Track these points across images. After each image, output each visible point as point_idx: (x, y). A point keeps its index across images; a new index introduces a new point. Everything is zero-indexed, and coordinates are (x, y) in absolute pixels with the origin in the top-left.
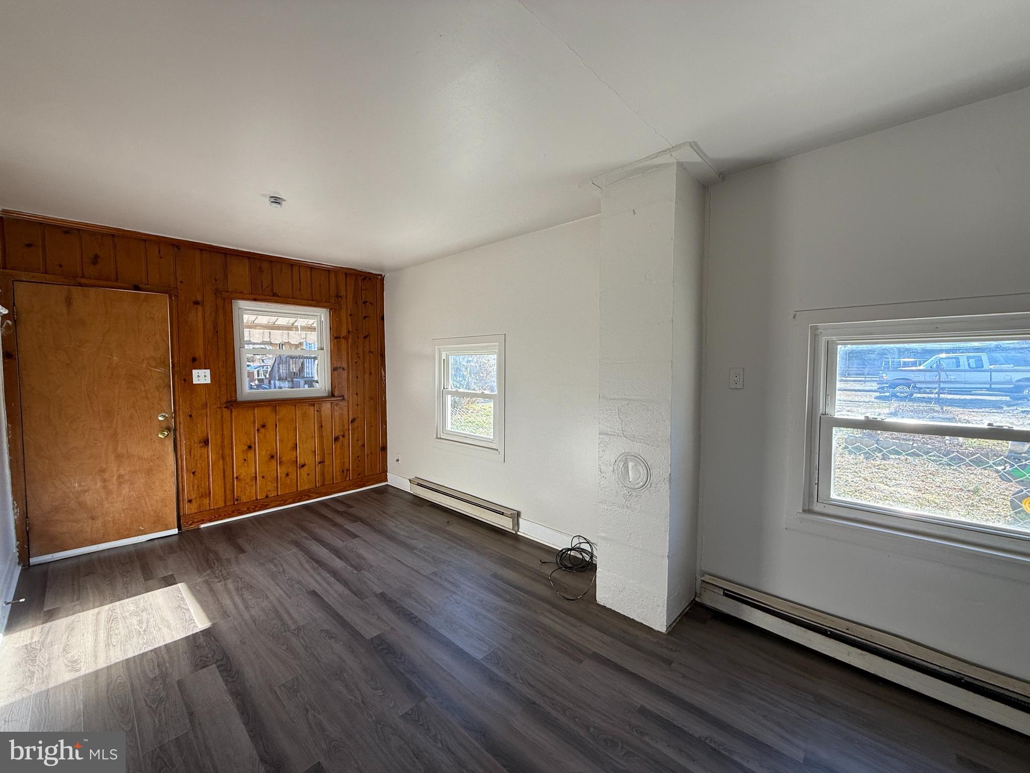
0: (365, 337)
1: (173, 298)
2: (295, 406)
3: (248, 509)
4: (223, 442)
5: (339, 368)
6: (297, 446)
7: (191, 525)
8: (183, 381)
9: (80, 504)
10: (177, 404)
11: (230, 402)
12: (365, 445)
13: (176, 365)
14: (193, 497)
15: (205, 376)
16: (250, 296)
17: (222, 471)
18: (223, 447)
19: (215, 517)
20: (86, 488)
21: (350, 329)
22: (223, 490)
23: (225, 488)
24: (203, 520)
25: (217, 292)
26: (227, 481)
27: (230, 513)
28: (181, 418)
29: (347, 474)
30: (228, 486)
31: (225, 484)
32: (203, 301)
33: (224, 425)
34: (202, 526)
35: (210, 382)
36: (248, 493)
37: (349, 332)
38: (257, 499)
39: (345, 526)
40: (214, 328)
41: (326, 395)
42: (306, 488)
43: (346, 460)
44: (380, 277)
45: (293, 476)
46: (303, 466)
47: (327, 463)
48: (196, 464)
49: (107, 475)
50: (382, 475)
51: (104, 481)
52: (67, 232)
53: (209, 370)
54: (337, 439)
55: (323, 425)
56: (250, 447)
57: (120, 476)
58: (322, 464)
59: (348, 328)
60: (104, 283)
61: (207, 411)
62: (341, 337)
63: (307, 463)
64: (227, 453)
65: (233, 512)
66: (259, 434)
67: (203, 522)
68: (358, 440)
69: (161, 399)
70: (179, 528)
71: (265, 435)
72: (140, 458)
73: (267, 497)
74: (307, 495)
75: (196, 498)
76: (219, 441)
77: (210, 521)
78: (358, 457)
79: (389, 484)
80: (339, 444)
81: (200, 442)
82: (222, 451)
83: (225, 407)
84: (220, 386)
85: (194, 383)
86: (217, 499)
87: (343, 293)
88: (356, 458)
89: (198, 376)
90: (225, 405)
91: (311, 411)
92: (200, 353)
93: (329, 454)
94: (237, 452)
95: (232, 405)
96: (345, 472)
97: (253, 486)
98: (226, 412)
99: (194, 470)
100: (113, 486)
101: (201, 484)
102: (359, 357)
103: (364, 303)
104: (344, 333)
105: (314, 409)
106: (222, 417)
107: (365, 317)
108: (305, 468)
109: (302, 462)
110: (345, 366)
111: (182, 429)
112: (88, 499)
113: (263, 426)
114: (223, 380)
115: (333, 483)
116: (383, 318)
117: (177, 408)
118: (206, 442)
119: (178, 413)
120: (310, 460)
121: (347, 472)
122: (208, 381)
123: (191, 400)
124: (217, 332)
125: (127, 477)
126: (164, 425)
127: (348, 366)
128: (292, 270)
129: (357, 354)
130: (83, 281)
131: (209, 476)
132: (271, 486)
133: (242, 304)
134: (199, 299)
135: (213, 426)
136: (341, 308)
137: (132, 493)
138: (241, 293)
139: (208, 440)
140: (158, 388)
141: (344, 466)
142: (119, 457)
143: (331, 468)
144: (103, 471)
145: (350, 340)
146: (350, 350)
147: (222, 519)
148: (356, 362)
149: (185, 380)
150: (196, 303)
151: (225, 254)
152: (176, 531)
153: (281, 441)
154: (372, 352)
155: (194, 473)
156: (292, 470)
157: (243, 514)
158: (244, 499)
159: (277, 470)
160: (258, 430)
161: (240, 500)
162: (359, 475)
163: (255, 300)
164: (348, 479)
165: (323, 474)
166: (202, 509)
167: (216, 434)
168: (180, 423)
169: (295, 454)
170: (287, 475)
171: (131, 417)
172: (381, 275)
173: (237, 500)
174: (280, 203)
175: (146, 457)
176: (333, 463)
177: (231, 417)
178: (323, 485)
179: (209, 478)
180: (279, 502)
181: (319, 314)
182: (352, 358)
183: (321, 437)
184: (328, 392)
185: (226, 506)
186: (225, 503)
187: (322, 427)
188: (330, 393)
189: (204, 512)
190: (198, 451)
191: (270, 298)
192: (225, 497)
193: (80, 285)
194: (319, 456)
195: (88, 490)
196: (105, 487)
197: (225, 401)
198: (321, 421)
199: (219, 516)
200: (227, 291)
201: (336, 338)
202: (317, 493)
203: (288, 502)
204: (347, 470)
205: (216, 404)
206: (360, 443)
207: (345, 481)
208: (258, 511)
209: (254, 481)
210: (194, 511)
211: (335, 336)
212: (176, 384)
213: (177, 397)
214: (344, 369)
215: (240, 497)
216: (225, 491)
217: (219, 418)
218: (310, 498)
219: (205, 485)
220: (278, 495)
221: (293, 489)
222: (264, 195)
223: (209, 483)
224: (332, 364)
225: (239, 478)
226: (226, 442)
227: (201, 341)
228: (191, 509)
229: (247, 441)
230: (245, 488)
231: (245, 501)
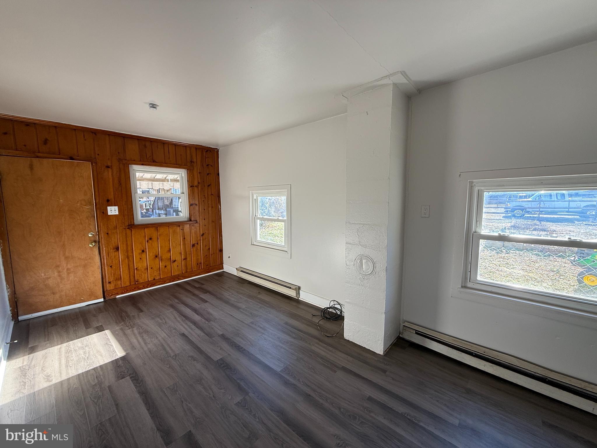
0: (208, 186)
1: (94, 164)
2: (169, 226)
3: (144, 286)
4: (127, 248)
5: (194, 204)
6: (170, 250)
7: (110, 296)
8: (102, 214)
9: (46, 285)
10: (99, 227)
11: (131, 225)
12: (210, 248)
13: (97, 204)
14: (111, 280)
15: (115, 210)
16: (139, 162)
17: (127, 265)
18: (127, 251)
19: (125, 291)
20: (48, 276)
21: (200, 182)
23: (130, 275)
24: (118, 293)
25: (120, 160)
26: (131, 271)
27: (133, 289)
28: (102, 235)
30: (132, 273)
31: (129, 272)
32: (112, 166)
33: (128, 239)
34: (118, 297)
35: (118, 214)
36: (144, 277)
37: (199, 183)
38: (148, 281)
39: (200, 296)
40: (119, 182)
41: (186, 220)
42: (177, 274)
43: (199, 257)
44: (216, 150)
45: (169, 267)
46: (174, 261)
47: (188, 259)
48: (112, 261)
49: (60, 269)
50: (221, 266)
51: (59, 272)
52: (28, 125)
53: (117, 207)
54: (193, 245)
55: (185, 237)
56: (143, 251)
57: (68, 269)
58: (185, 260)
59: (198, 181)
60: (52, 156)
61: (117, 231)
62: (195, 186)
63: (176, 260)
64: (130, 254)
65: (135, 288)
66: (148, 243)
67: (118, 294)
68: (206, 246)
69: (90, 224)
70: (104, 298)
71: (151, 244)
72: (79, 259)
73: (154, 279)
74: (177, 278)
75: (113, 281)
76: (125, 248)
77: (122, 294)
78: (206, 256)
79: (224, 270)
80: (195, 249)
81: (114, 249)
82: (127, 254)
83: (128, 228)
84: (124, 216)
85: (109, 214)
86: (126, 281)
87: (195, 160)
88: (205, 256)
89: (111, 210)
91: (178, 229)
92: (111, 197)
93: (189, 254)
94: (136, 254)
95: (132, 227)
96: (199, 264)
97: (146, 273)
98: (128, 231)
99: (111, 265)
100: (64, 274)
101: (116, 273)
102: (205, 198)
103: (208, 165)
104: (196, 183)
105: (180, 228)
106: (126, 234)
107: (208, 174)
108: (176, 263)
109: (174, 259)
110: (197, 203)
111: (103, 241)
112: (51, 282)
113: (151, 239)
114: (126, 212)
115: (192, 271)
116: (218, 174)
117: (99, 229)
118: (117, 249)
119: (100, 232)
120: (178, 258)
121: (200, 265)
122: (117, 213)
123: (107, 224)
124: (121, 184)
125: (72, 270)
126: (93, 239)
127: (199, 203)
128: (164, 147)
129: (204, 196)
130: (39, 154)
131: (120, 268)
132: (156, 273)
133: (135, 167)
134: (109, 164)
135: (121, 239)
136: (194, 168)
137: (75, 279)
138: (134, 160)
139: (118, 247)
140: (87, 218)
141: (198, 261)
142: (67, 258)
143: (191, 263)
144: (58, 266)
145: (200, 188)
146: (199, 194)
147: (128, 293)
148: (204, 201)
149: (103, 213)
150: (108, 167)
151: (124, 137)
152: (102, 300)
153: (161, 247)
154: (212, 195)
155: (111, 267)
156: (168, 264)
157: (141, 290)
158: (141, 281)
159: (159, 264)
160: (147, 241)
162: (207, 266)
163: (143, 165)
164: (201, 268)
165: (186, 266)
166: (117, 287)
167: (123, 244)
168: (102, 238)
169: (170, 254)
170: (166, 267)
171: (73, 235)
172: (217, 149)
173: (137, 281)
174: (155, 108)
175: (83, 258)
176: (192, 260)
177: (132, 234)
178: (186, 272)
179: (120, 269)
180: (161, 282)
181: (181, 173)
182: (201, 198)
183: (184, 244)
186: (130, 284)
187: (184, 239)
188: (189, 219)
189: (118, 289)
190: (113, 254)
191: (151, 163)
192: (130, 280)
193: (38, 157)
194: (184, 255)
195: (50, 278)
196: (60, 276)
197: (128, 225)
198: (184, 235)
199: (127, 291)
200: (126, 160)
201: (191, 186)
202: (183, 277)
203: (167, 282)
204: (200, 263)
205: (122, 226)
206: (207, 248)
207: (199, 269)
208: (149, 287)
209: (146, 271)
210: (112, 288)
212: (98, 215)
213: (99, 223)
214: (196, 205)
215: (139, 280)
216: (130, 277)
217: (124, 234)
218: (179, 279)
219: (118, 273)
220: (160, 278)
221: (169, 275)
222: (146, 103)
223: (120, 272)
224: (189, 202)
225: (138, 269)
226: (129, 249)
227: (112, 190)
228: (110, 287)
229: (141, 248)
230: (141, 275)
231: (141, 282)
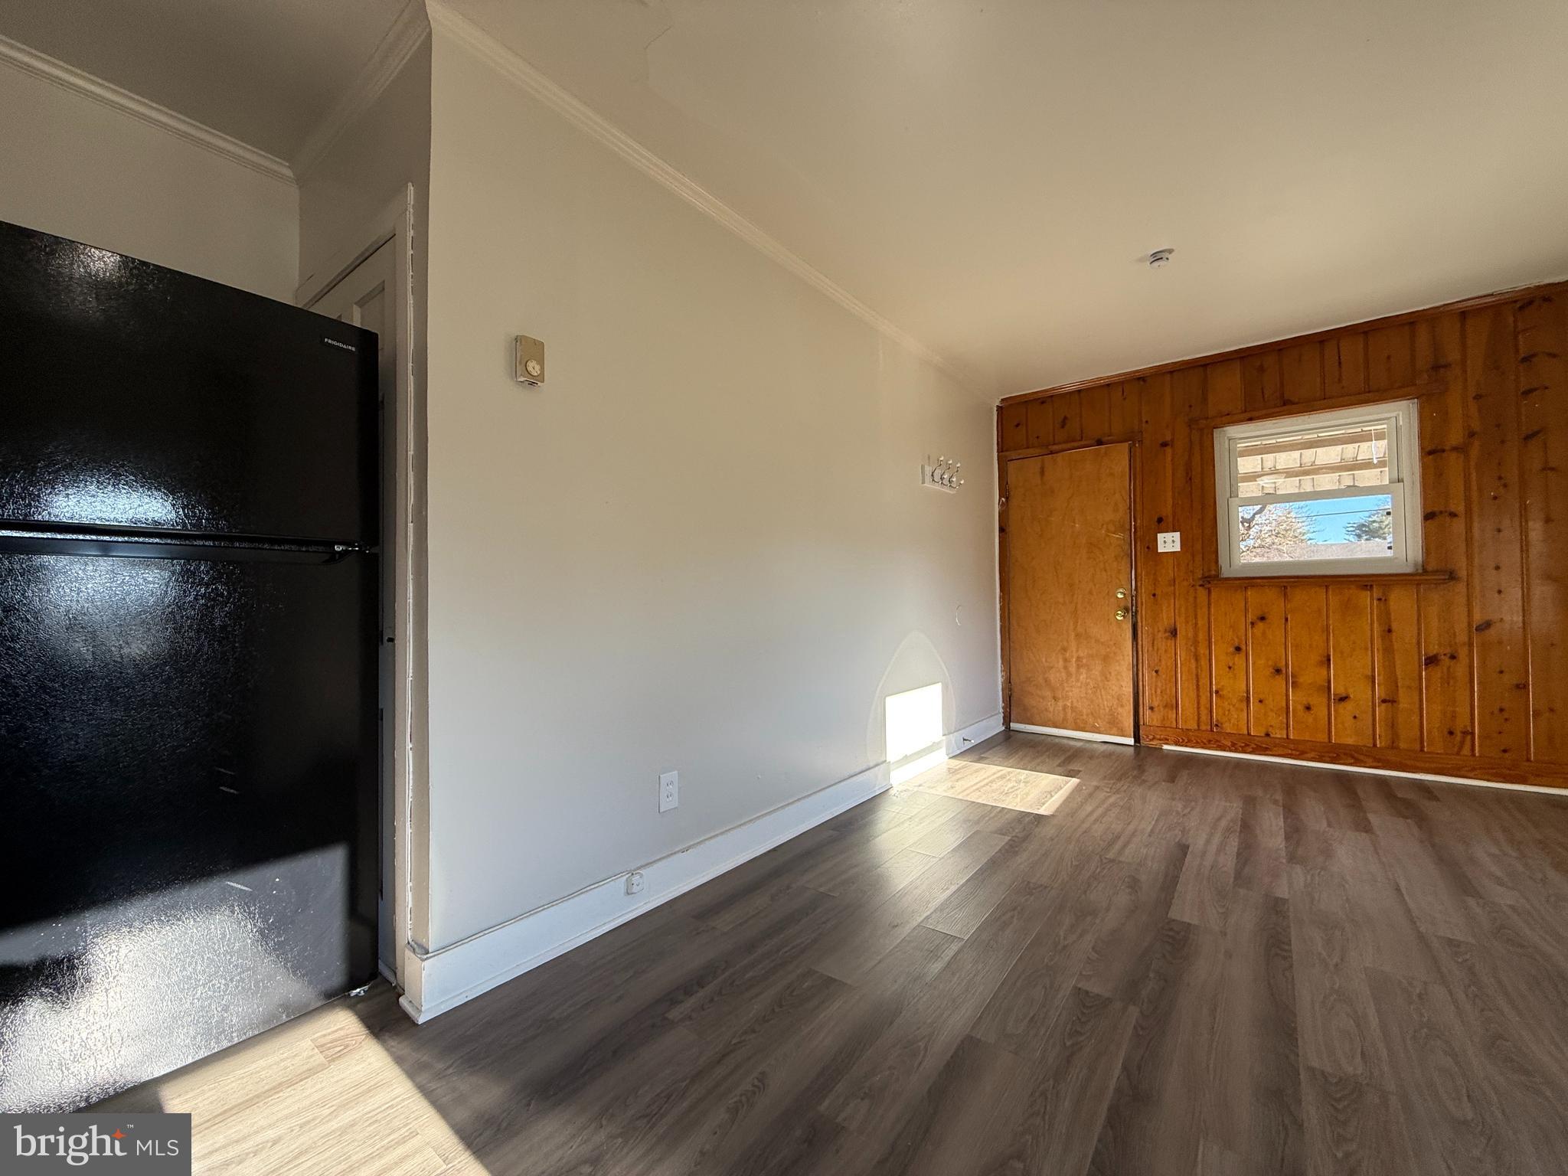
0: (1527, 438)
1: (1137, 445)
2: (1327, 587)
3: (1233, 744)
4: (1196, 635)
5: (1441, 512)
6: (1329, 660)
7: (1151, 740)
8: (1146, 550)
9: (1046, 680)
10: (1138, 579)
11: (1209, 577)
12: (1526, 686)
13: (1138, 529)
14: (1155, 704)
15: (1173, 541)
16: (1242, 416)
17: (1194, 677)
18: (1196, 643)
19: (1183, 740)
20: (1051, 665)
21: (1476, 428)
22: (1196, 706)
23: (1198, 703)
25: (1191, 423)
26: (1201, 694)
27: (1205, 741)
28: (1144, 597)
29: (1462, 743)
30: (1204, 700)
31: (1198, 696)
32: (1172, 440)
33: (1199, 610)
34: (1165, 747)
35: (1179, 550)
36: (1235, 722)
37: (1471, 434)
38: (1249, 734)
40: (1187, 473)
41: (1409, 570)
42: (1350, 741)
43: (1463, 710)
45: (1321, 711)
46: (1343, 699)
47: (1405, 705)
48: (1160, 660)
49: (1068, 654)
51: (1066, 660)
52: (1043, 403)
53: (1179, 533)
54: (1432, 661)
55: (1394, 626)
56: (1238, 649)
57: (1079, 659)
58: (1390, 704)
59: (1469, 427)
60: (1069, 445)
61: (1175, 589)
62: (1447, 448)
63: (1353, 695)
64: (1202, 652)
65: (1210, 741)
66: (1254, 629)
67: (1167, 741)
68: (1501, 672)
69: (1119, 571)
70: (1137, 738)
71: (1264, 633)
72: (1097, 641)
73: (1267, 735)
74: (1353, 755)
75: (1158, 706)
76: (1190, 635)
77: (1177, 744)
78: (1502, 710)
80: (1438, 673)
81: (1165, 631)
82: (1196, 649)
83: (1200, 586)
84: (1193, 556)
85: (1159, 551)
86: (1187, 715)
87: (1453, 355)
88: (1497, 711)
89: (1165, 542)
90: (1201, 583)
91: (1365, 598)
92: (1167, 511)
93: (1409, 687)
94: (1220, 654)
95: (1211, 583)
96: (1459, 734)
97: (1242, 710)
98: (1202, 593)
99: (1157, 668)
100: (1073, 669)
101: (1166, 689)
102: (1506, 485)
103: (1526, 359)
104: (1455, 437)
105: (1372, 596)
106: (1195, 598)
107: (1527, 392)
108: (1348, 708)
109: (1342, 691)
110: (1461, 509)
111: (1143, 612)
112: (1052, 676)
113: (1262, 619)
114: (1198, 546)
115: (1422, 750)
117: (1139, 584)
118: (1174, 633)
119: (1139, 591)
120: (1360, 693)
121: (1464, 737)
122: (1178, 548)
123: (1155, 574)
124: (1190, 479)
125: (1084, 661)
126: (1122, 604)
127: (1469, 511)
128: (1321, 350)
129: (1499, 479)
130: (1054, 447)
131: (1177, 679)
132: (1275, 720)
133: (1234, 431)
134: (1168, 438)
135: (1183, 610)
136: (1449, 387)
137: (1088, 681)
138: (1228, 414)
139: (1176, 630)
140: (1116, 557)
141: (1454, 722)
142: (1078, 636)
143: (1416, 718)
144: (1064, 649)
145: (1475, 452)
146: (1473, 471)
147: (1192, 747)
148: (1495, 498)
149: (1148, 548)
150: (1164, 445)
151: (1205, 366)
152: (1131, 741)
153: (1296, 647)
154: (1553, 469)
155: (1157, 672)
156: (1318, 701)
157: (1224, 750)
158: (1228, 728)
159: (1287, 696)
160: (1253, 624)
161: (1222, 728)
162: (1504, 751)
163: (1251, 419)
164: (1466, 751)
165: (1392, 725)
166: (1167, 724)
167: (1187, 622)
168: (1142, 603)
169: (1325, 672)
170: (1308, 708)
171: (1091, 593)
173: (1217, 725)
175: (1103, 640)
176: (1421, 709)
177: (1209, 600)
178: (1393, 746)
179: (1177, 683)
180: (1290, 752)
181: (1394, 414)
182: (1480, 490)
183: (1388, 651)
184: (1416, 565)
185: (1199, 729)
186: (1198, 726)
187: (1390, 631)
188: (1420, 567)
189: (1168, 729)
190: (1163, 643)
191: (1277, 410)
192: (1199, 718)
193: (1052, 453)
194: (1383, 686)
195: (1052, 668)
196: (1066, 668)
197: (1200, 576)
198: (1390, 619)
199: (1189, 741)
200: (1208, 418)
201: (1430, 453)
202: (1377, 760)
203: (1309, 756)
204: (1465, 733)
205: (1187, 580)
206: (1511, 680)
207: (1458, 753)
208: (1250, 753)
209: (1245, 703)
210: (1156, 723)
211: (1427, 450)
212: (1138, 554)
213: (1139, 571)
214: (1453, 515)
215: (1222, 724)
216: (1198, 708)
217: (1191, 599)
218: (1357, 763)
219: (1171, 691)
220: (1288, 738)
221: (1322, 737)
222: (1141, 260)
223: (1176, 689)
224: (1425, 505)
225: (1221, 693)
226: (1202, 636)
227: (1169, 494)
228: (1153, 720)
229: (1233, 639)
230: (1229, 710)
231: (1228, 731)
